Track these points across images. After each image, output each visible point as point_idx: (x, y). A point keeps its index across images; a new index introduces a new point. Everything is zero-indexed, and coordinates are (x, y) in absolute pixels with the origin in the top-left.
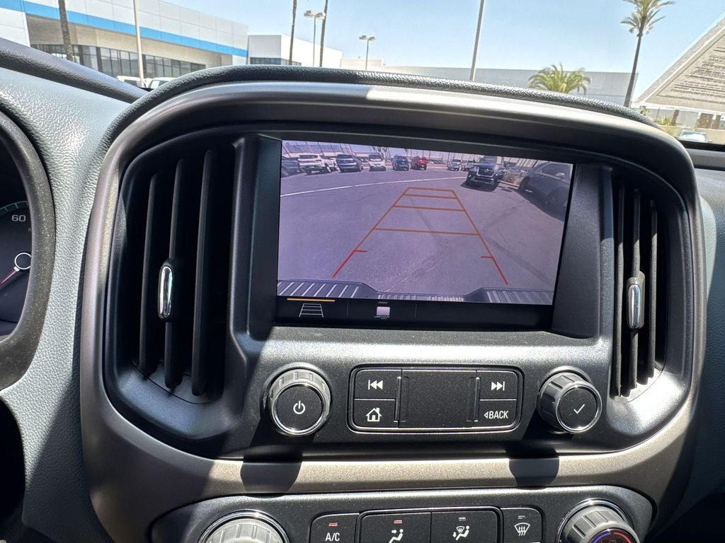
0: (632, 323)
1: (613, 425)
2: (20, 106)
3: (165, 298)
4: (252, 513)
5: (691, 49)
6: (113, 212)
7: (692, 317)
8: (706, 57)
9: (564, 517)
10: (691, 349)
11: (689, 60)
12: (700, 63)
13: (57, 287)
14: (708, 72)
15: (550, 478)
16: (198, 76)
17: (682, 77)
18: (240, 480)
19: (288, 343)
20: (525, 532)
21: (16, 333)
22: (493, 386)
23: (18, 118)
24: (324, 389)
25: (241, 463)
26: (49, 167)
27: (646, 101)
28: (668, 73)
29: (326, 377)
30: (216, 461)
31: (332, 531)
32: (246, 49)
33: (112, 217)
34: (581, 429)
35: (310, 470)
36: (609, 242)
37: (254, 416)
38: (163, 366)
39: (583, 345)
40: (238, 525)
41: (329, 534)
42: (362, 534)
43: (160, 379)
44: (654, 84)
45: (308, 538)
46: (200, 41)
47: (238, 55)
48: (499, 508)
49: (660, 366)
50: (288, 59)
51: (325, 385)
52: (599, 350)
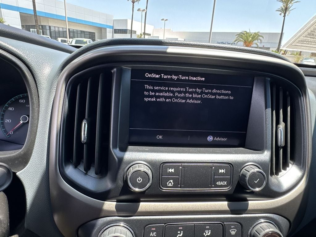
0: (279, 144)
1: (271, 188)
2: (25, 56)
3: (84, 134)
4: (120, 224)
5: (305, 25)
6: (63, 99)
7: (305, 141)
8: (312, 28)
9: (251, 227)
10: (305, 156)
11: (304, 30)
12: (309, 31)
13: (40, 130)
14: (313, 35)
15: (244, 210)
16: (97, 43)
17: (302, 37)
18: (115, 210)
19: (134, 153)
20: (234, 233)
21: (24, 149)
22: (220, 171)
23: (25, 61)
24: (149, 172)
25: (115, 203)
26: (37, 81)
27: (286, 48)
28: (295, 36)
29: (150, 167)
30: (105, 202)
31: (153, 232)
32: (112, 25)
33: (63, 101)
34: (257, 189)
35: (144, 206)
36: (269, 110)
37: (120, 183)
38: (83, 162)
39: (258, 153)
40: (114, 229)
41: (152, 233)
42: (165, 233)
43: (82, 168)
44: (289, 40)
45: (143, 234)
46: (93, 22)
47: (109, 28)
48: (223, 223)
49: (292, 162)
50: (130, 29)
51: (150, 170)
52: (265, 156)
